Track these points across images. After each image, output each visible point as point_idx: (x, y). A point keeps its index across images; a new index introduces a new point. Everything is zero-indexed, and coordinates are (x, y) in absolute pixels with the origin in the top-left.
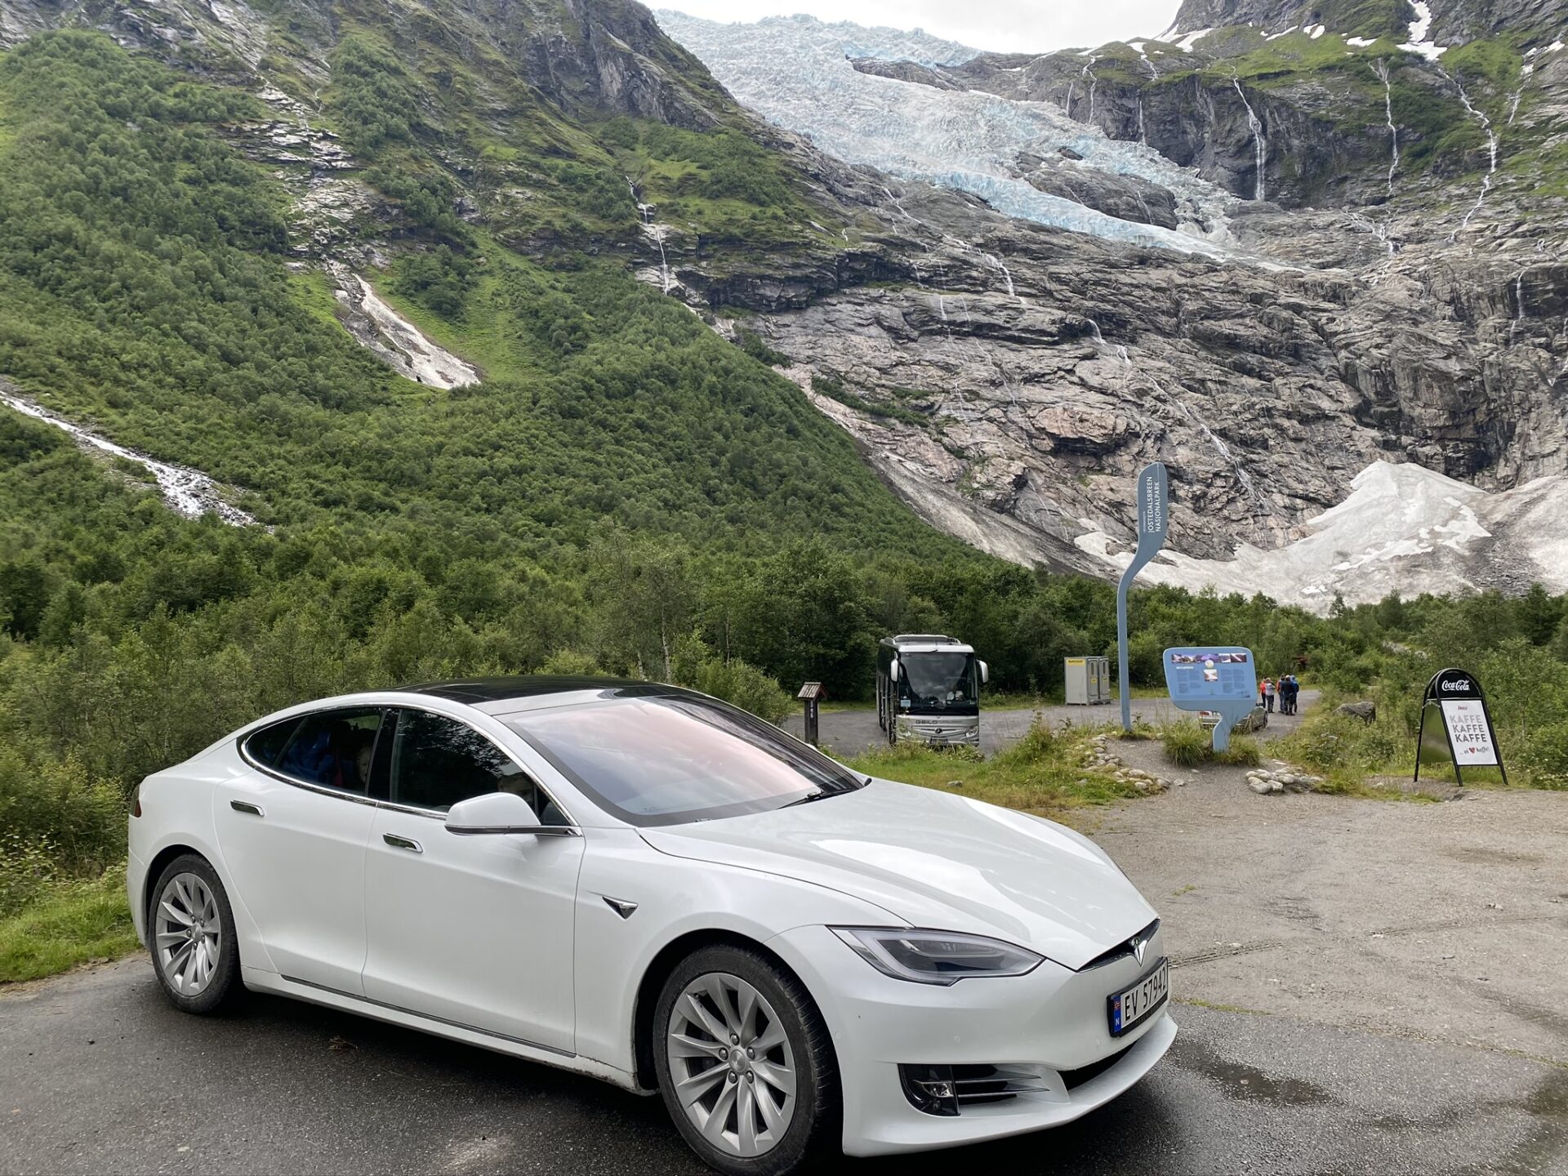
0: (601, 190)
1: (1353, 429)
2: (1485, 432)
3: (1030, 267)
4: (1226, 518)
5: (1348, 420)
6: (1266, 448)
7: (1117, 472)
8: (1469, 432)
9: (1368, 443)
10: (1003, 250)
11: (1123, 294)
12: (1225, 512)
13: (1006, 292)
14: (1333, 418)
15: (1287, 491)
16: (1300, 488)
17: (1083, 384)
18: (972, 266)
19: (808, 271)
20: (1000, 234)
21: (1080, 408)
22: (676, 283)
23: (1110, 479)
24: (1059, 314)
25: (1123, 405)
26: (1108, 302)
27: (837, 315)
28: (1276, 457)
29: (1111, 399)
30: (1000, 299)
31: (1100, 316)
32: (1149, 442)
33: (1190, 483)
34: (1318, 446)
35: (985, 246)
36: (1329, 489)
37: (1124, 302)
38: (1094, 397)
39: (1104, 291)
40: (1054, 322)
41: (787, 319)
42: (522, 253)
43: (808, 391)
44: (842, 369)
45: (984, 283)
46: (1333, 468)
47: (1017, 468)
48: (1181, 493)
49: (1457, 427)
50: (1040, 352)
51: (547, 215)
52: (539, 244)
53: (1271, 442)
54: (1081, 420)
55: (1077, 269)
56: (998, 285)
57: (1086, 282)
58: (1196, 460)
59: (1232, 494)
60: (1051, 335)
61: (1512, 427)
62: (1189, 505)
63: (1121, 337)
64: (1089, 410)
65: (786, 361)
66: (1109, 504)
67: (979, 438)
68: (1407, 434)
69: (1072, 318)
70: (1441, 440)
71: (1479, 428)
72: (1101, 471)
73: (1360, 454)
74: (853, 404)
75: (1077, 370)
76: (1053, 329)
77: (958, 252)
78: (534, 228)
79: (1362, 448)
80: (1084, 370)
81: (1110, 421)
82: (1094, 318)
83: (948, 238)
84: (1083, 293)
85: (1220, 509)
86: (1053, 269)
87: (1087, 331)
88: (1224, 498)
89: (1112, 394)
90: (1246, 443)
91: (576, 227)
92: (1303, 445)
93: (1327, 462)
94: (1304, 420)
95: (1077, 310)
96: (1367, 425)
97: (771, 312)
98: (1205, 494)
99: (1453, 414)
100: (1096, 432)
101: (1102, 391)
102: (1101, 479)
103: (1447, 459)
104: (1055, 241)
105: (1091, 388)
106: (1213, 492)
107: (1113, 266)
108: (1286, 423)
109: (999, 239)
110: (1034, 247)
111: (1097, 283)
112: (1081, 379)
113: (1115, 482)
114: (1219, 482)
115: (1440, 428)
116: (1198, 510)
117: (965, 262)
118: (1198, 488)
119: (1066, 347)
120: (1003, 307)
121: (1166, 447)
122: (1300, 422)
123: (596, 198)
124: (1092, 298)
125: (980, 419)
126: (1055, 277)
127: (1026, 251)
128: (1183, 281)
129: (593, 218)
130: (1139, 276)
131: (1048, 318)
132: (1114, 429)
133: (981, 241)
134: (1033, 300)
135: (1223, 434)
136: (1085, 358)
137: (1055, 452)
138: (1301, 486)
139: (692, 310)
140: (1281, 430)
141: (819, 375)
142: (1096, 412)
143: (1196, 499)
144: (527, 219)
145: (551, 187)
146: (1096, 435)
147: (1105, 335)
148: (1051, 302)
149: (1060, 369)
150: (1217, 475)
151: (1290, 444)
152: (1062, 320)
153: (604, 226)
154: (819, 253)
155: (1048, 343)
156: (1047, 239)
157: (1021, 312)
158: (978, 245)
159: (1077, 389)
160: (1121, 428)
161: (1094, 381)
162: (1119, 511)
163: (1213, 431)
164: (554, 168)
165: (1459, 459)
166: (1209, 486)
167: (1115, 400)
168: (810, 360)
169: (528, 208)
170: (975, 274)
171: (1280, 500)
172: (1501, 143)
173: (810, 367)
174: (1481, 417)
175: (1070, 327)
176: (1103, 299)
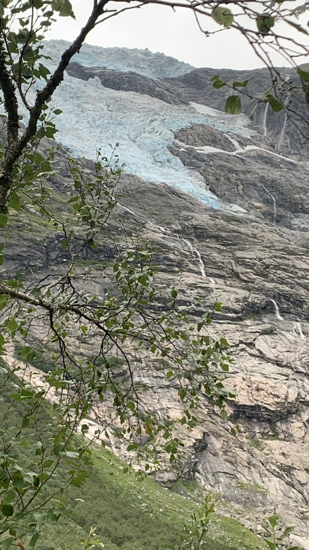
3: (220, 251)
7: (289, 437)
10: (198, 237)
11: (299, 278)
13: (199, 273)
17: (262, 356)
18: (170, 249)
19: (17, 250)
20: (195, 222)
21: (257, 378)
23: (282, 444)
24: (243, 293)
25: (297, 376)
26: (287, 284)
29: (286, 371)
30: (191, 279)
31: (279, 296)
35: (183, 232)
37: (298, 284)
38: (270, 368)
39: (283, 275)
40: (238, 300)
43: (10, 359)
45: (180, 264)
47: (197, 433)
50: (225, 326)
54: (258, 390)
55: (260, 255)
56: (191, 266)
57: (268, 266)
60: (235, 312)
63: (298, 315)
64: (264, 380)
66: (281, 467)
67: (165, 403)
69: (256, 298)
72: (275, 436)
75: (256, 343)
76: (237, 307)
77: (158, 237)
80: (262, 344)
81: (282, 391)
82: (274, 297)
83: (151, 225)
84: (265, 276)
86: (239, 254)
87: (268, 309)
89: (286, 366)
95: (260, 290)
100: (271, 400)
101: (278, 363)
102: (273, 444)
104: (242, 230)
105: (268, 360)
107: (292, 253)
109: (195, 227)
110: (224, 234)
111: (277, 267)
112: (261, 352)
113: (287, 446)
117: (165, 246)
119: (248, 322)
120: (193, 286)
124: (272, 281)
125: (168, 387)
126: (240, 261)
127: (217, 238)
131: (233, 296)
132: (286, 398)
133: (180, 228)
134: (220, 281)
136: (264, 333)
137: (234, 418)
141: (22, 343)
142: (271, 382)
146: (269, 402)
147: (283, 312)
148: (237, 283)
149: (241, 342)
152: (245, 299)
154: (30, 235)
155: (232, 319)
156: (236, 228)
157: (209, 290)
158: (176, 231)
159: (256, 361)
160: (292, 398)
161: (270, 354)
162: (289, 474)
167: (289, 371)
170: (171, 256)
175: (254, 304)
176: (282, 281)
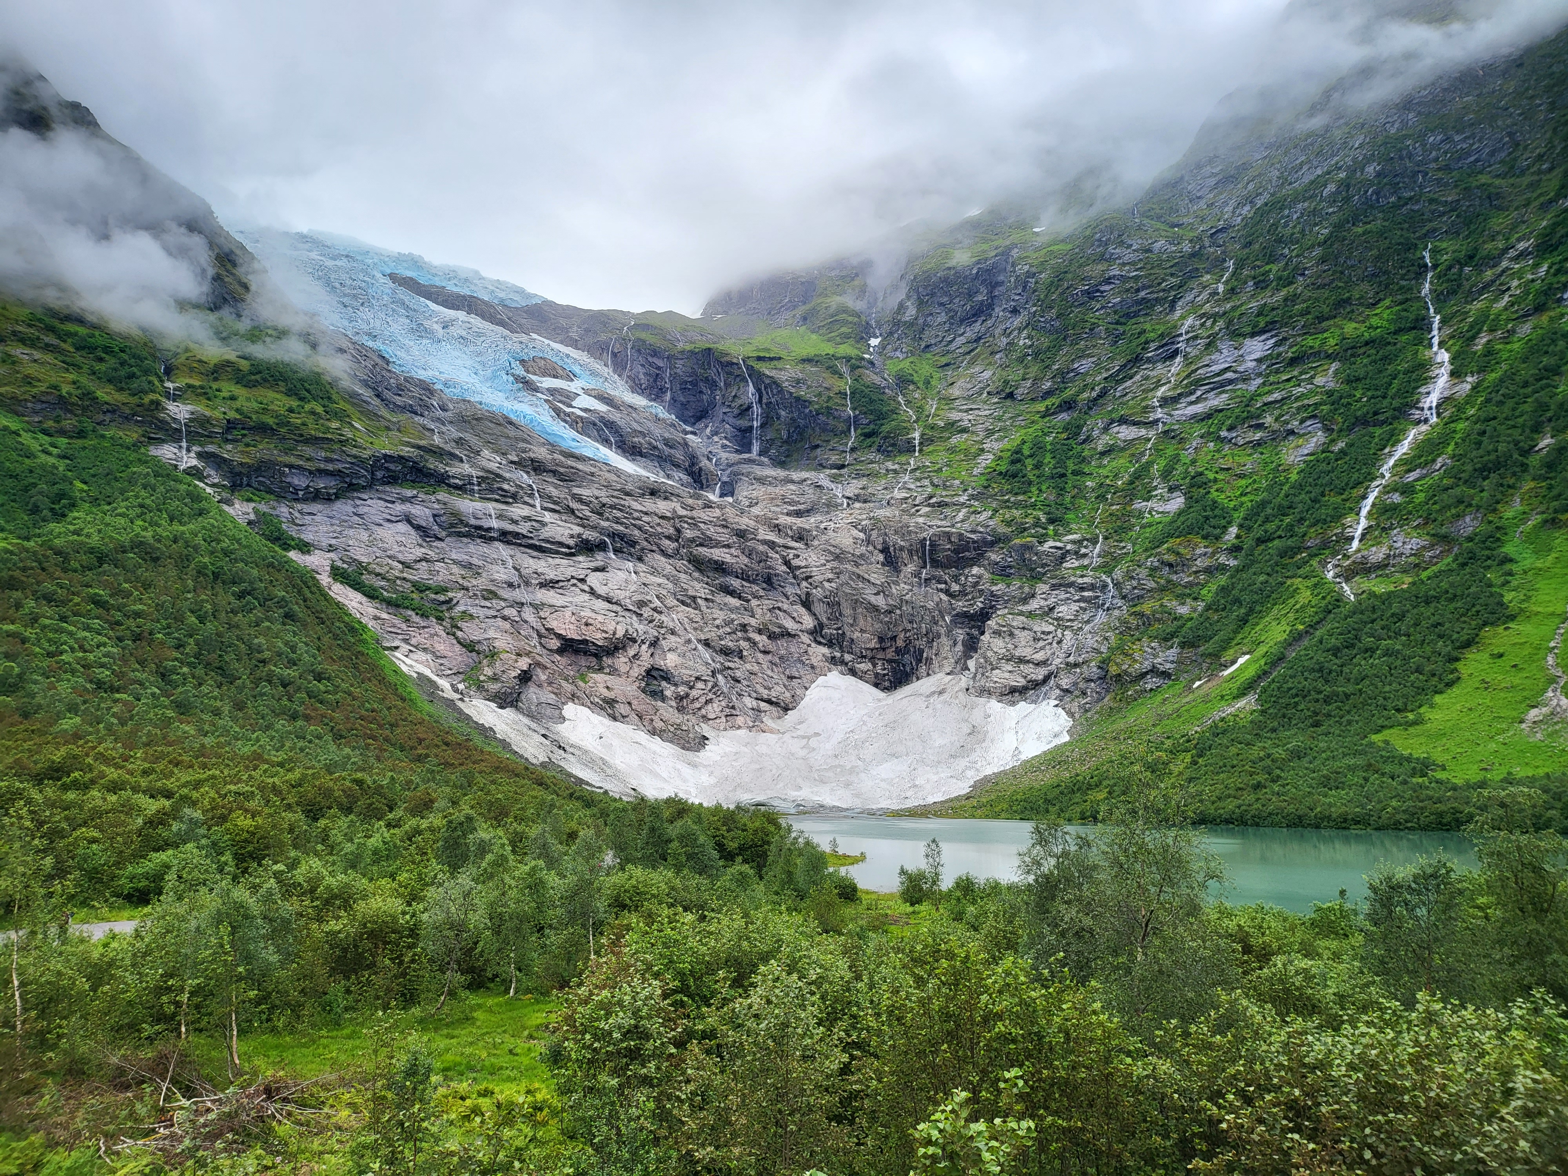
0: (123, 364)
1: (809, 645)
2: (903, 655)
3: (556, 487)
4: (703, 717)
5: (805, 638)
6: (741, 658)
7: (614, 672)
8: (890, 654)
9: (819, 658)
10: (535, 470)
11: (634, 519)
12: (703, 712)
13: (533, 506)
14: (794, 636)
15: (754, 695)
16: (765, 693)
17: (592, 592)
18: (505, 479)
19: (340, 466)
20: (532, 455)
21: (586, 613)
22: (194, 462)
23: (607, 677)
24: (577, 530)
25: (627, 614)
26: (622, 524)
27: (366, 509)
28: (748, 666)
29: (615, 608)
30: (526, 511)
31: (613, 535)
32: (644, 647)
33: (676, 685)
34: (781, 658)
35: (519, 464)
36: (788, 695)
37: (635, 525)
38: (601, 605)
39: (619, 514)
40: (572, 536)
41: (315, 507)
42: (17, 414)
43: (325, 579)
44: (364, 559)
45: (514, 496)
46: (791, 678)
47: (523, 663)
48: (668, 693)
49: (884, 649)
50: (558, 561)
51: (54, 379)
52: (39, 406)
53: (745, 653)
54: (587, 624)
55: (597, 493)
56: (526, 499)
57: (604, 505)
58: (682, 664)
59: (711, 696)
60: (569, 547)
61: (921, 652)
62: (674, 704)
63: (631, 554)
64: (593, 615)
65: (305, 548)
66: (604, 700)
67: (491, 634)
68: (848, 653)
69: (590, 535)
70: (872, 659)
71: (898, 651)
72: (601, 669)
73: (813, 667)
74: (371, 594)
75: (588, 579)
76: (571, 542)
77: (493, 466)
78: (35, 390)
79: (814, 661)
80: (595, 579)
81: (611, 627)
82: (609, 536)
83: (486, 453)
84: (601, 514)
85: (700, 709)
86: (576, 490)
87: (601, 547)
88: (703, 700)
89: (616, 603)
90: (726, 652)
91: (88, 395)
92: (769, 657)
93: (787, 672)
94: (772, 637)
95: (594, 528)
96: (820, 643)
97: (297, 500)
98: (687, 695)
99: (881, 639)
100: (599, 635)
101: (609, 600)
102: (599, 677)
103: (877, 675)
104: (580, 467)
105: (599, 597)
106: (694, 693)
107: (628, 494)
108: (757, 637)
109: (532, 460)
110: (562, 470)
111: (613, 507)
112: (592, 589)
113: (611, 680)
114: (700, 685)
115: (872, 650)
116: (681, 709)
117: (498, 475)
118: (682, 690)
119: (581, 558)
120: (528, 519)
121: (658, 652)
122: (769, 637)
123: (116, 370)
124: (608, 519)
125: (495, 617)
126: (579, 499)
127: (554, 473)
128: (684, 513)
129: (109, 388)
130: (649, 504)
131: (568, 532)
132: (614, 633)
133: (516, 459)
134: (556, 516)
135: (707, 644)
136: (597, 569)
137: (561, 651)
138: (766, 692)
139: (209, 490)
140: (754, 644)
141: (339, 563)
142: (600, 618)
143: (680, 698)
144: (28, 380)
145: (62, 352)
146: (598, 638)
147: (616, 551)
148: (572, 519)
149: (573, 577)
150: (698, 678)
151: (760, 656)
152: (579, 535)
153: (121, 397)
154: (354, 451)
155: (566, 554)
156: (574, 464)
157: (544, 524)
158: (512, 462)
159: (587, 597)
160: (620, 633)
161: (601, 590)
162: (612, 707)
163: (699, 641)
164: (69, 334)
165: (884, 675)
166: (691, 688)
167: (619, 609)
168: (331, 549)
169: (32, 370)
170: (506, 487)
171: (749, 702)
172: (922, 435)
173: (332, 555)
174: (900, 643)
175: (587, 541)
176: (617, 521)
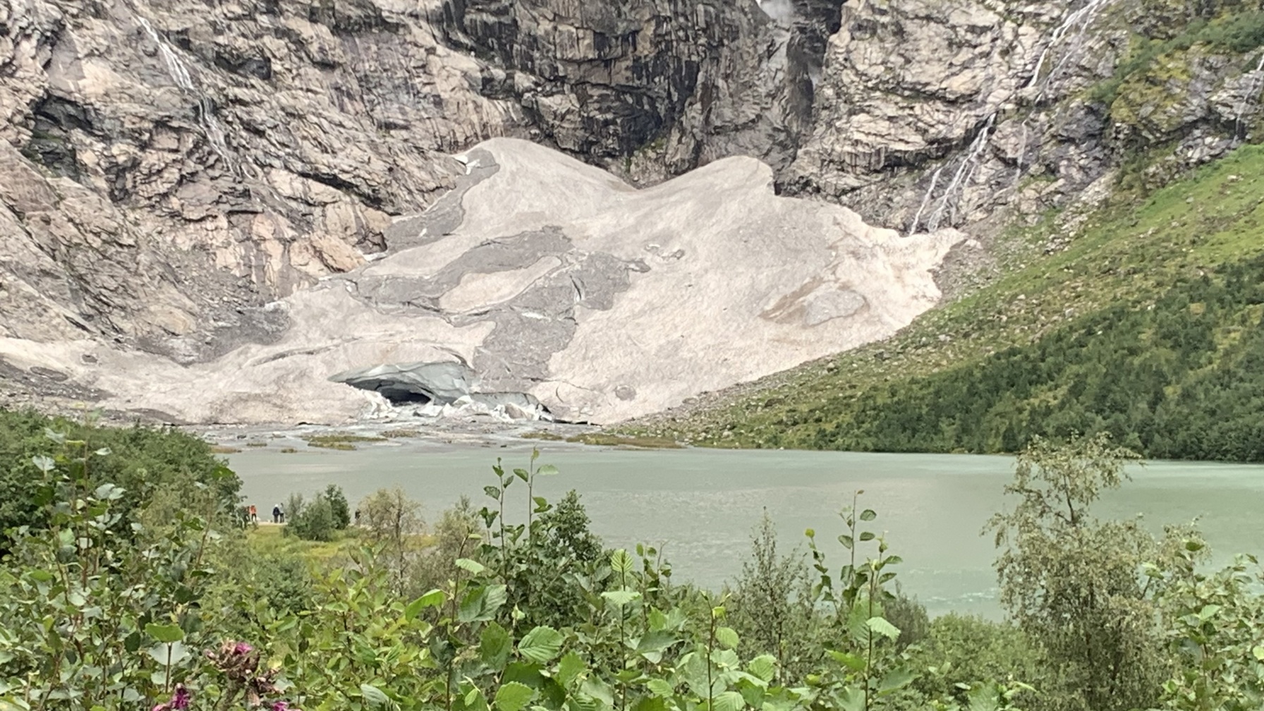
1: (431, 51)
2: (650, 77)
4: (173, 215)
5: (424, 34)
6: (267, 75)
8: (622, 73)
9: (455, 81)
12: (175, 203)
14: (394, 28)
15: (299, 166)
16: (324, 162)
28: (283, 98)
32: (28, 47)
33: (106, 138)
34: (364, 80)
36: (378, 165)
46: (388, 126)
48: (87, 158)
49: (607, 63)
53: (276, 66)
58: (122, 90)
59: (191, 166)
61: (693, 69)
62: (102, 184)
68: (524, 69)
70: (579, 87)
71: (638, 67)
73: (438, 102)
79: (443, 88)
85: (165, 196)
88: (173, 174)
90: (230, 62)
92: (336, 76)
93: (378, 113)
94: (342, 28)
96: (457, 46)
98: (135, 164)
99: (601, 40)
103: (588, 123)
106: (151, 159)
108: (306, 29)
114: (166, 140)
115: (579, 63)
116: (120, 196)
118: (121, 150)
121: (62, 57)
122: (335, 30)
135: (183, 41)
138: (327, 158)
140: (300, 44)
143: (117, 171)
150: (161, 124)
151: (313, 73)
163: (165, 35)
165: (606, 123)
166: (143, 147)
171: (286, 182)
174: (645, 49)
